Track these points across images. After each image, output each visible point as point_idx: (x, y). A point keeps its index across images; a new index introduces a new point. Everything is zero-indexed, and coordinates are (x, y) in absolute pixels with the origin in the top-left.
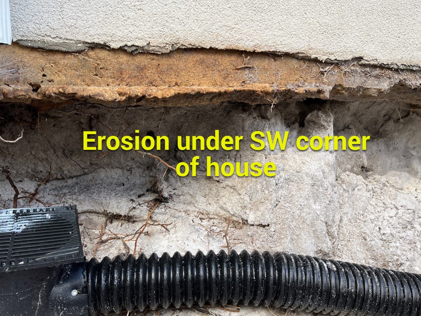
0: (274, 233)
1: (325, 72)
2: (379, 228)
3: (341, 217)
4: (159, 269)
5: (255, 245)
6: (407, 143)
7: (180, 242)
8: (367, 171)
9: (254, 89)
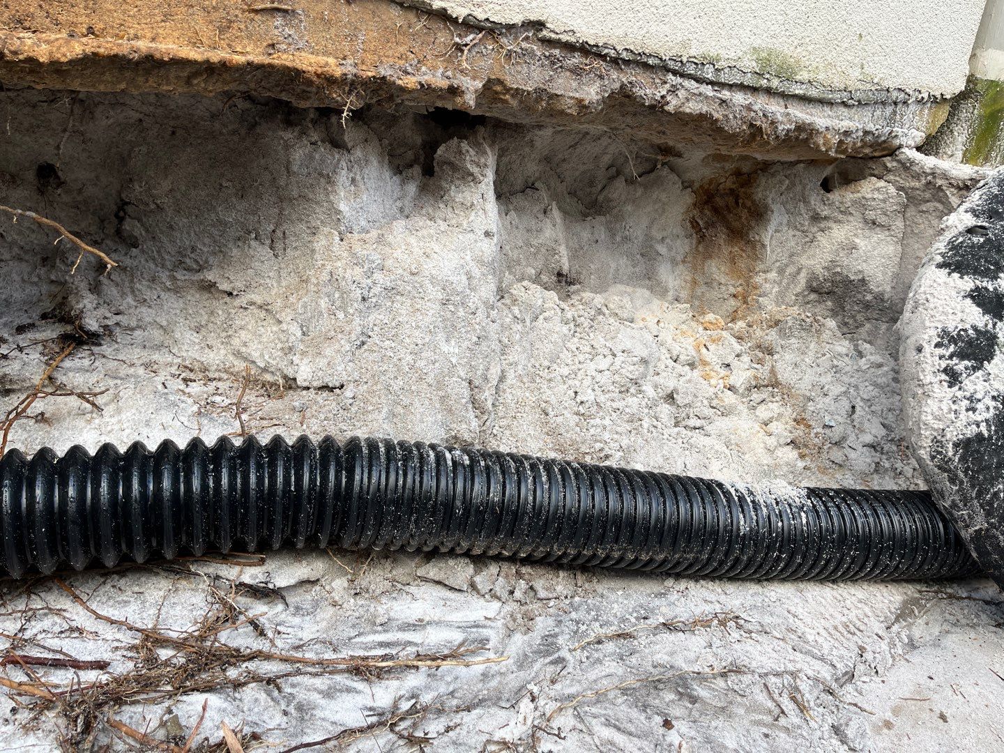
0: (351, 401)
1: (466, 45)
2: (576, 393)
3: (502, 371)
4: (57, 480)
5: (308, 427)
6: (649, 227)
7: (127, 431)
8: (570, 283)
9: (299, 66)
